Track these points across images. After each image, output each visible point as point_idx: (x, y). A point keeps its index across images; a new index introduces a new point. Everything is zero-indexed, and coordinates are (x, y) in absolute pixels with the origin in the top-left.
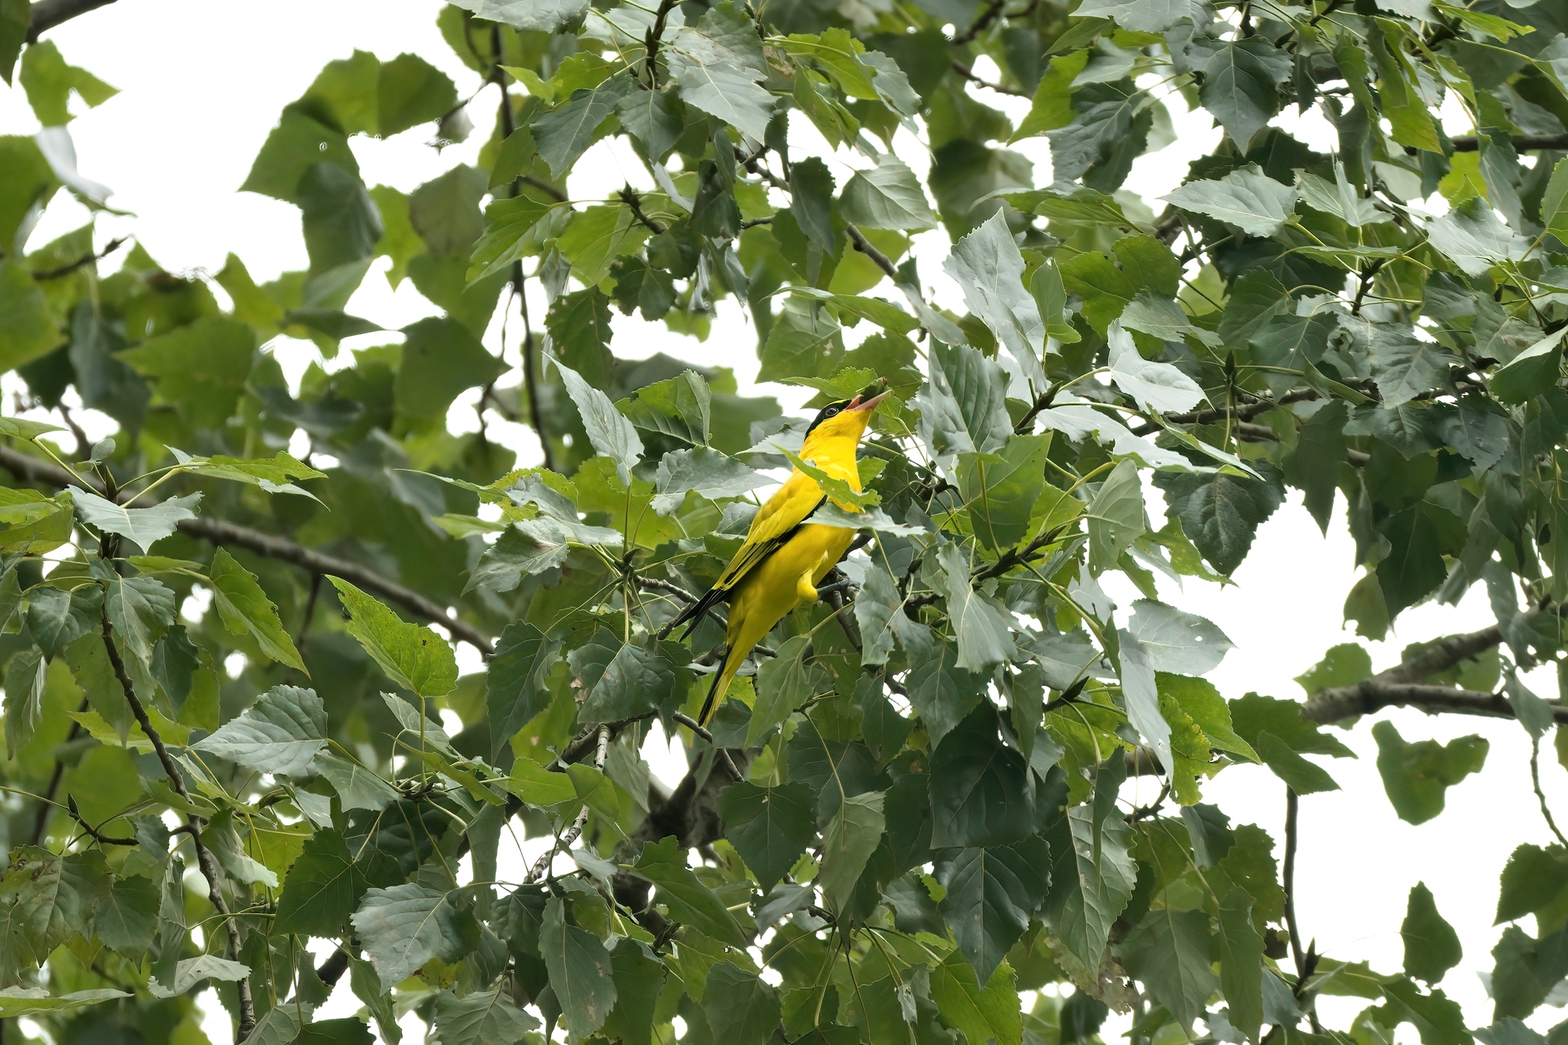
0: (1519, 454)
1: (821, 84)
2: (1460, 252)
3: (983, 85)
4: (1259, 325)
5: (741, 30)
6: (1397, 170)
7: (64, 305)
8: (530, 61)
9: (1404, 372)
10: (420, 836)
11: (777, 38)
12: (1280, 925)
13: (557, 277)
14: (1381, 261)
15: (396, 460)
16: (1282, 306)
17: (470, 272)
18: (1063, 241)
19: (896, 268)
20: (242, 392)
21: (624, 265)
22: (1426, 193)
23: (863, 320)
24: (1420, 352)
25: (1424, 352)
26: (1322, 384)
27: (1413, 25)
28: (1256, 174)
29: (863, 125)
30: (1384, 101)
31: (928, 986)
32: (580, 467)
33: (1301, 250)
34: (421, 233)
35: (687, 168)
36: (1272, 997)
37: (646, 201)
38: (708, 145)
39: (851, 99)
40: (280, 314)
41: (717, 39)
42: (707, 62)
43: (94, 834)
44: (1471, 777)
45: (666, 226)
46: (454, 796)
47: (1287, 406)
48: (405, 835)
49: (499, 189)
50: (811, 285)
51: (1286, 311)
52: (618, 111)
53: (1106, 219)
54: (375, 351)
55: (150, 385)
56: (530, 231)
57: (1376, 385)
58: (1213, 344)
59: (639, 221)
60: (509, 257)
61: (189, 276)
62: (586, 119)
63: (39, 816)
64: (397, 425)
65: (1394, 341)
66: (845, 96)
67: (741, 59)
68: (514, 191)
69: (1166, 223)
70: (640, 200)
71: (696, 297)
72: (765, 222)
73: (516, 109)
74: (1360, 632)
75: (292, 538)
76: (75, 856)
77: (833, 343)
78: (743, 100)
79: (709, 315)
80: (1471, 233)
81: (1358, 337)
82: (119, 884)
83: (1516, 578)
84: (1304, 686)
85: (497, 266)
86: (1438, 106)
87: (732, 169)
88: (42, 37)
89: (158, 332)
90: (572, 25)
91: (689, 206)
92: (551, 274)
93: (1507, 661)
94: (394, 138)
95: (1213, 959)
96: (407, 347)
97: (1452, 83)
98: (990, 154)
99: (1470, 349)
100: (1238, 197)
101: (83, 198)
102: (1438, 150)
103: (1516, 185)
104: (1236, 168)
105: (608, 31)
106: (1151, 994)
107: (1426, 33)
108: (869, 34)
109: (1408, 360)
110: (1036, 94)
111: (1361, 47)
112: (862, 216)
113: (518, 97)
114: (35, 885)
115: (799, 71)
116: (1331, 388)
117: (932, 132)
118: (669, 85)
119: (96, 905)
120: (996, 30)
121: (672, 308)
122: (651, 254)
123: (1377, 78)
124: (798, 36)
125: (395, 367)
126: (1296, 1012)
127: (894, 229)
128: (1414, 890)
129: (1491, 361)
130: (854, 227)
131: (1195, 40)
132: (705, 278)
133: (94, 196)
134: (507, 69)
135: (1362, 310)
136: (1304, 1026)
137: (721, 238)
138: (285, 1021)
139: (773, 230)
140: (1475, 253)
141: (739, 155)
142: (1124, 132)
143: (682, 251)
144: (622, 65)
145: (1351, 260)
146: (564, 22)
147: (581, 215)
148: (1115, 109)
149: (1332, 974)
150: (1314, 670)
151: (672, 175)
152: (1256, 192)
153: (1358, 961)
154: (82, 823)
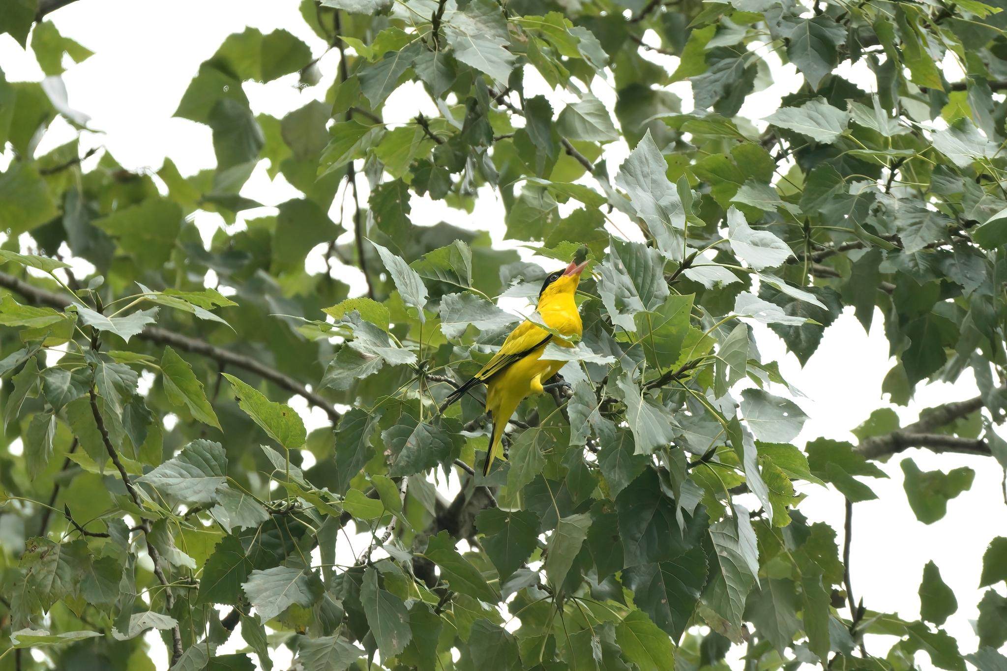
0: (992, 282)
1: (545, 48)
2: (954, 152)
3: (650, 49)
4: (825, 200)
5: (493, 13)
6: (915, 103)
7: (60, 190)
8: (359, 33)
9: (918, 230)
10: (286, 538)
11: (517, 18)
12: (841, 587)
13: (376, 172)
14: (903, 159)
15: (273, 291)
16: (840, 188)
17: (320, 169)
18: (699, 148)
19: (593, 167)
20: (173, 246)
21: (419, 164)
22: (933, 116)
23: (571, 199)
24: (928, 217)
25: (931, 217)
26: (866, 238)
27: (924, 8)
28: (823, 103)
29: (572, 74)
30: (906, 57)
31: (614, 635)
32: (391, 295)
33: (851, 152)
34: (289, 144)
35: (460, 102)
36: (836, 634)
37: (432, 124)
38: (472, 87)
39: (565, 58)
40: (198, 196)
41: (477, 19)
42: (472, 33)
43: (81, 530)
44: (963, 494)
45: (446, 140)
46: (308, 513)
47: (844, 253)
48: (277, 537)
49: (338, 115)
50: (539, 176)
51: (842, 191)
52: (414, 65)
53: (727, 133)
54: (259, 220)
55: (115, 242)
56: (358, 143)
57: (900, 238)
58: (795, 213)
59: (428, 136)
60: (345, 159)
61: (140, 172)
62: (393, 71)
63: (44, 517)
64: (274, 267)
65: (912, 210)
66: (561, 56)
67: (493, 32)
68: (349, 117)
69: (767, 137)
70: (429, 122)
71: (465, 185)
72: (509, 137)
73: (349, 65)
74: (892, 400)
75: (206, 340)
76: (69, 543)
77: (553, 215)
78: (494, 58)
79: (473, 197)
80: (961, 140)
81: (889, 208)
82: (96, 562)
83: (992, 365)
84: (856, 435)
85: (337, 165)
86: (941, 61)
87: (488, 103)
88: (46, 18)
89: (120, 208)
90: (385, 10)
91: (459, 126)
92: (372, 171)
93: (987, 419)
94: (271, 83)
95: (798, 609)
96: (280, 217)
97: (949, 45)
98: (654, 93)
99: (961, 215)
100: (811, 118)
101: (71, 122)
102: (941, 88)
103: (991, 111)
104: (810, 100)
105: (407, 14)
106: (758, 634)
107: (934, 14)
108: (576, 16)
109: (920, 223)
110: (682, 54)
111: (891, 22)
112: (571, 132)
113: (351, 56)
114: (42, 562)
115: (530, 39)
116: (872, 241)
117: (617, 79)
118: (447, 49)
119: (81, 574)
120: (658, 14)
121: (449, 192)
122: (436, 157)
123: (901, 43)
124: (530, 17)
125: (273, 230)
126: (851, 644)
127: (592, 140)
128: (927, 566)
129: (974, 222)
130: (566, 140)
131: (784, 18)
132: (469, 172)
133: (79, 121)
134: (343, 38)
135: (892, 190)
136: (856, 653)
137: (480, 147)
138: (199, 654)
139: (514, 142)
140: (963, 153)
141: (492, 94)
142: (740, 77)
143: (456, 155)
144: (417, 35)
145: (884, 159)
146: (379, 8)
147: (391, 132)
148: (734, 62)
149: (874, 619)
150: (863, 425)
151: (449, 107)
152: (823, 115)
153: (891, 613)
154: (73, 522)
